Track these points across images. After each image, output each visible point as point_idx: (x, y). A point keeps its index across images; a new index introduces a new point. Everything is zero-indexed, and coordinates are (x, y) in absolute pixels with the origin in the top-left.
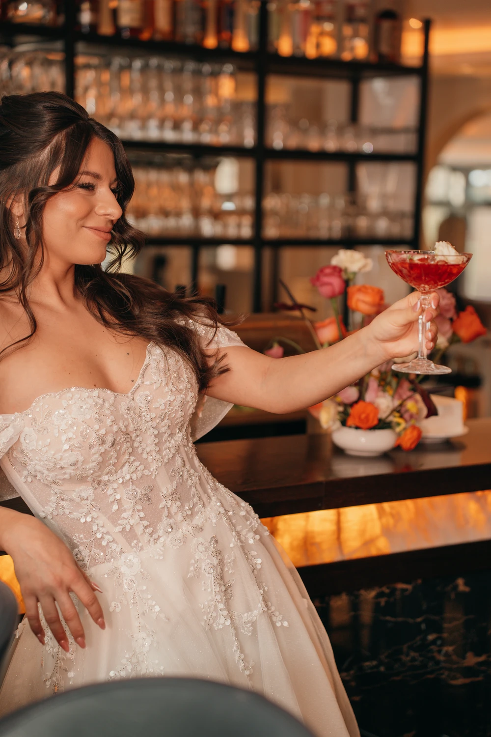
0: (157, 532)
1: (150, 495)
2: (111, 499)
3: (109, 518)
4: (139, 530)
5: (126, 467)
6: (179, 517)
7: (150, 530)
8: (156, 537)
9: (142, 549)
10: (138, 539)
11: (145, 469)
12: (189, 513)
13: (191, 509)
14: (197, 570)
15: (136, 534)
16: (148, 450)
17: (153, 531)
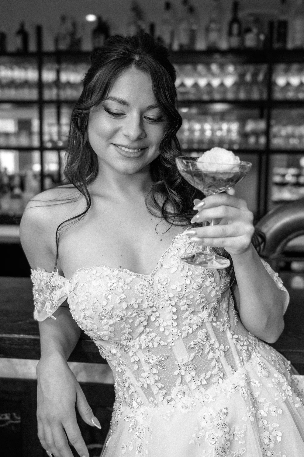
0: (170, 395)
1: (165, 362)
2: (132, 360)
3: (133, 373)
4: (155, 390)
5: (143, 337)
6: (193, 386)
7: (164, 392)
8: (169, 399)
9: (156, 405)
10: (154, 397)
11: (160, 340)
12: (204, 382)
13: (206, 380)
14: (200, 438)
15: (153, 392)
16: (165, 324)
17: (166, 394)
